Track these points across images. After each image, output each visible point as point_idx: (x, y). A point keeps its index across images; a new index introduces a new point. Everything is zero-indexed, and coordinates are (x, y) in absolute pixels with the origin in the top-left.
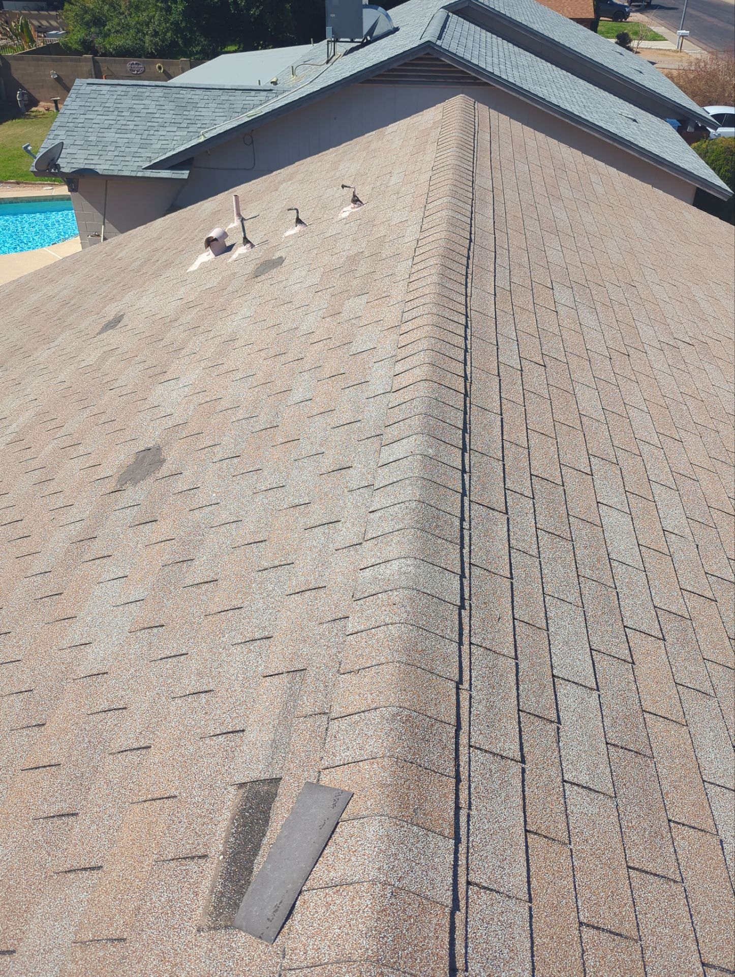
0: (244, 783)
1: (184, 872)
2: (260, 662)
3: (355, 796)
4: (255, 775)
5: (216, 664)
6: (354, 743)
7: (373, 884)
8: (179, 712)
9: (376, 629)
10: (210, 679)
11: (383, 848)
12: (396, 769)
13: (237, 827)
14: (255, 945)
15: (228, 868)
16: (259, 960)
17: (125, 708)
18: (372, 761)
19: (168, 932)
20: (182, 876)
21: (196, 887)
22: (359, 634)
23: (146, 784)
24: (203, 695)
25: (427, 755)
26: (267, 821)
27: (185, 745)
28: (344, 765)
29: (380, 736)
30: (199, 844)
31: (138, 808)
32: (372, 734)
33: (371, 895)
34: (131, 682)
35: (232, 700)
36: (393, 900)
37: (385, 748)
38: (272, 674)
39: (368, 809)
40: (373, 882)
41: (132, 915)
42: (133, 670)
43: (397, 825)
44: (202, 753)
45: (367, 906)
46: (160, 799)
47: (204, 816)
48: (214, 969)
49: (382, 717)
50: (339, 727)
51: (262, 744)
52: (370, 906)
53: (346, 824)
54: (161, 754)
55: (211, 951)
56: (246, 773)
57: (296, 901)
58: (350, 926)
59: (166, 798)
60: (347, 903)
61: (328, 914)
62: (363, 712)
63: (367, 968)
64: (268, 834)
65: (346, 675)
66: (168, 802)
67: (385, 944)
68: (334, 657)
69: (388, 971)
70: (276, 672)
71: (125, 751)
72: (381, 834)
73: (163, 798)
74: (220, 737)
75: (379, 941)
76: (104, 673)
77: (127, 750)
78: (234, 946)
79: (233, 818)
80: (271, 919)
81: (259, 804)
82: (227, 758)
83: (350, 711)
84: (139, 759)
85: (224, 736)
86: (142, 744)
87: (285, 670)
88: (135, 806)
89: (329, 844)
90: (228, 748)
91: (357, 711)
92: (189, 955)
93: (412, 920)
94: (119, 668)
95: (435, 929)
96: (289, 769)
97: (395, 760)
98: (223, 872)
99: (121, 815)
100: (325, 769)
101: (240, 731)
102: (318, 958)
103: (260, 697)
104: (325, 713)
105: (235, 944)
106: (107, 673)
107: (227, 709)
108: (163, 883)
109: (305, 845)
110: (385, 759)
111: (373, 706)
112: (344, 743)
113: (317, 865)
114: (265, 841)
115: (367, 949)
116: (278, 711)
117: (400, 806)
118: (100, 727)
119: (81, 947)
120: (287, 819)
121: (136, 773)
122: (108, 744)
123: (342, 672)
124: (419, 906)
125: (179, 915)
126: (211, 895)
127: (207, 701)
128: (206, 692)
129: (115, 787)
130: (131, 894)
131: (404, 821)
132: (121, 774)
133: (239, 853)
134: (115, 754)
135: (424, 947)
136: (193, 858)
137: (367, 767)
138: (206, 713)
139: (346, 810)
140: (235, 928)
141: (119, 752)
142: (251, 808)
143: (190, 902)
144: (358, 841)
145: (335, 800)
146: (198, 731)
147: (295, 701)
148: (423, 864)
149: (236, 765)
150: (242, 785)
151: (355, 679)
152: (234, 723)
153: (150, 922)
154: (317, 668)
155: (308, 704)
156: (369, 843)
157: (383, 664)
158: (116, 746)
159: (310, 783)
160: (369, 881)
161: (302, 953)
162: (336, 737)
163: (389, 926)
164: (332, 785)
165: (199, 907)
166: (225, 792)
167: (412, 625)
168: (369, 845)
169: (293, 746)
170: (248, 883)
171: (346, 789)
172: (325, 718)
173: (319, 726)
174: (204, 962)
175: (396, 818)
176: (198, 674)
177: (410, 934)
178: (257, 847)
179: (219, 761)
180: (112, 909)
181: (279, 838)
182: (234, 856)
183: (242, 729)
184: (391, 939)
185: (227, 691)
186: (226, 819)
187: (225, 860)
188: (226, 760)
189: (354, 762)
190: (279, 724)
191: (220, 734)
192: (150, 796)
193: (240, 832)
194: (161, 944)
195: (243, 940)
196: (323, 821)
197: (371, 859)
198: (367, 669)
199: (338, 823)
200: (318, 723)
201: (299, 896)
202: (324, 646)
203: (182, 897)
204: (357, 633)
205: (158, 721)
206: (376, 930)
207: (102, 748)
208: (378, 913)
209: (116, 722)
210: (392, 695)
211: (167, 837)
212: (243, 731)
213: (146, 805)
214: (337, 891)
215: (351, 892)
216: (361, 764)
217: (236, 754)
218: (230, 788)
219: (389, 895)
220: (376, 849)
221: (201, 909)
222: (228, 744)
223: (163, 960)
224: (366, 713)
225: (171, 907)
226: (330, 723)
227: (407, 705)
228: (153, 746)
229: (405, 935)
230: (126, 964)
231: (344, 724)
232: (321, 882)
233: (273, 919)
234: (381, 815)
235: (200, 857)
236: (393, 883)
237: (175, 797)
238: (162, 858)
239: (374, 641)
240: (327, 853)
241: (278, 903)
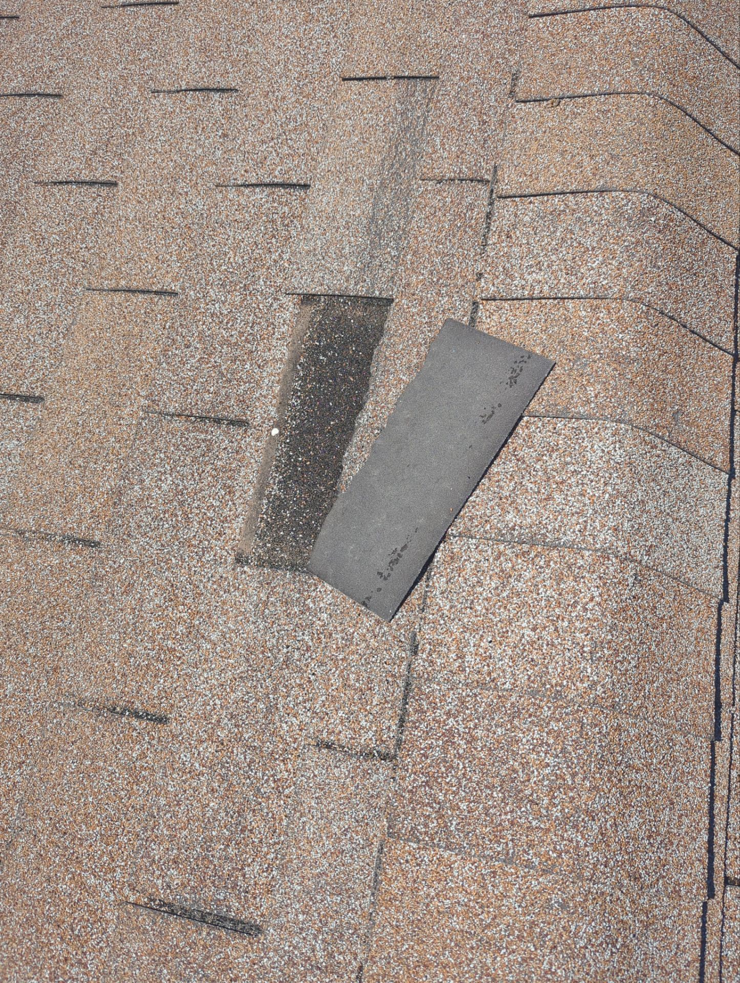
0: (314, 295)
1: (203, 445)
2: (333, 46)
3: (558, 370)
4: (335, 284)
5: (239, 33)
6: (554, 258)
7: (603, 557)
8: (168, 123)
9: (601, 13)
10: (229, 66)
11: (623, 488)
12: (645, 327)
13: (304, 379)
14: (354, 614)
15: (290, 456)
16: (364, 645)
17: (59, 96)
18: (595, 302)
19: (179, 550)
20: (199, 451)
21: (229, 478)
22: (557, 17)
23: (114, 256)
24: (216, 96)
25: (694, 305)
26: (364, 378)
27: (186, 193)
28: (532, 299)
29: (613, 252)
30: (228, 397)
31: (101, 301)
32: (595, 244)
33: (600, 578)
34: (67, 43)
35: (280, 117)
36: (637, 590)
37: (625, 280)
38: (363, 75)
39: (588, 402)
40: (604, 554)
41: (107, 501)
42: (67, 20)
43: (646, 444)
44: (223, 217)
45: (592, 599)
46: (143, 292)
47: (236, 344)
48: (274, 641)
49: (618, 212)
50: (516, 216)
51: (347, 223)
52: (598, 599)
53: (540, 424)
54: (139, 202)
55: (266, 604)
56: (318, 275)
57: (435, 552)
58: (556, 629)
59: (156, 293)
60: (548, 583)
61: (505, 594)
62: (572, 193)
63: (594, 717)
64: (369, 406)
65: (529, 105)
66: (162, 302)
67: (625, 674)
68: (500, 60)
69: (628, 723)
70: (371, 73)
71: (67, 183)
72: (618, 459)
73: (149, 292)
74: (257, 190)
75: (616, 668)
76: (12, 18)
77: (71, 182)
78: (311, 605)
79: (294, 361)
80: (385, 574)
81: (346, 344)
82: (274, 236)
83: (541, 185)
84: (95, 204)
85: (267, 190)
86: (98, 175)
87: (390, 72)
88: (97, 296)
89: (503, 455)
90: (276, 216)
91: (559, 188)
92: (224, 603)
93: (664, 626)
94: (41, 12)
95: (696, 639)
96: (409, 285)
97: (644, 308)
98: (280, 461)
99: (70, 308)
100: (487, 300)
101: (300, 185)
102: (489, 674)
103: (338, 121)
104: (481, 181)
105: (314, 602)
106: (17, 18)
107: (270, 135)
108: (162, 456)
109: (451, 447)
110: (625, 303)
111: (595, 184)
112: (530, 252)
113: (477, 491)
114: (363, 419)
115: (595, 683)
116: (378, 158)
117: (653, 405)
118: (13, 125)
119: (17, 541)
120: (409, 386)
121: (91, 231)
122: (31, 162)
123: (521, 96)
124: (675, 599)
125: (199, 523)
126: (260, 499)
127: (226, 110)
128: (223, 90)
129: (54, 251)
130: (102, 463)
131: (657, 436)
132: (63, 228)
133: (310, 431)
134: (46, 184)
135: (680, 673)
136: (218, 421)
137: (584, 313)
138: (225, 135)
139: (539, 395)
140: (310, 573)
141: (55, 183)
142: (329, 347)
143: (218, 503)
144: (567, 464)
145: (514, 371)
146: (212, 169)
147: (415, 143)
148: (683, 520)
149: (293, 254)
150: (308, 299)
151: (552, 117)
152: (285, 168)
153: (142, 524)
154: (462, 78)
155: (446, 154)
156: (593, 473)
157: (619, 93)
158: (48, 168)
159: (455, 322)
160: (596, 550)
161: (454, 656)
162: (510, 237)
163: (631, 640)
164: (504, 336)
165: (237, 517)
166: (275, 306)
167: (679, 16)
168: (592, 477)
169: (416, 238)
170: (333, 491)
171: (538, 350)
172: (483, 191)
173: (471, 207)
174: (254, 623)
175: (645, 429)
176: (203, 50)
177: (661, 652)
178: (347, 429)
179: (259, 239)
180: (68, 483)
181: (392, 420)
182: (301, 434)
183: (302, 182)
184: (633, 663)
185: (266, 96)
186: (281, 359)
187: (282, 438)
188: (274, 240)
189: (555, 299)
190: (383, 185)
191: (257, 185)
192: (123, 283)
193: (311, 391)
194: (168, 569)
195: (329, 599)
196: (489, 409)
197: (598, 508)
198: (581, 100)
199: (521, 418)
200: (469, 200)
201: (440, 543)
202: (477, 32)
203: (201, 490)
204: (553, 14)
205: (128, 135)
206: (609, 648)
207: (21, 168)
208: (613, 615)
209: (42, 120)
210: (641, 167)
211: (164, 369)
212: (306, 186)
213: (118, 298)
214: (523, 554)
215: (556, 563)
216: (570, 304)
217: (294, 233)
218: (284, 300)
219: (631, 580)
220: (609, 489)
221: (240, 520)
222: (276, 208)
223: (172, 599)
224: (580, 197)
225: (181, 503)
226: (496, 203)
227: (667, 193)
228: (120, 184)
229: (654, 655)
230: (102, 590)
231: (529, 210)
232: (488, 527)
233: (389, 575)
234: (619, 421)
235: (232, 423)
236: (639, 558)
237: (174, 294)
238: (157, 408)
239: (596, 38)
240: (498, 473)
241: (399, 548)
